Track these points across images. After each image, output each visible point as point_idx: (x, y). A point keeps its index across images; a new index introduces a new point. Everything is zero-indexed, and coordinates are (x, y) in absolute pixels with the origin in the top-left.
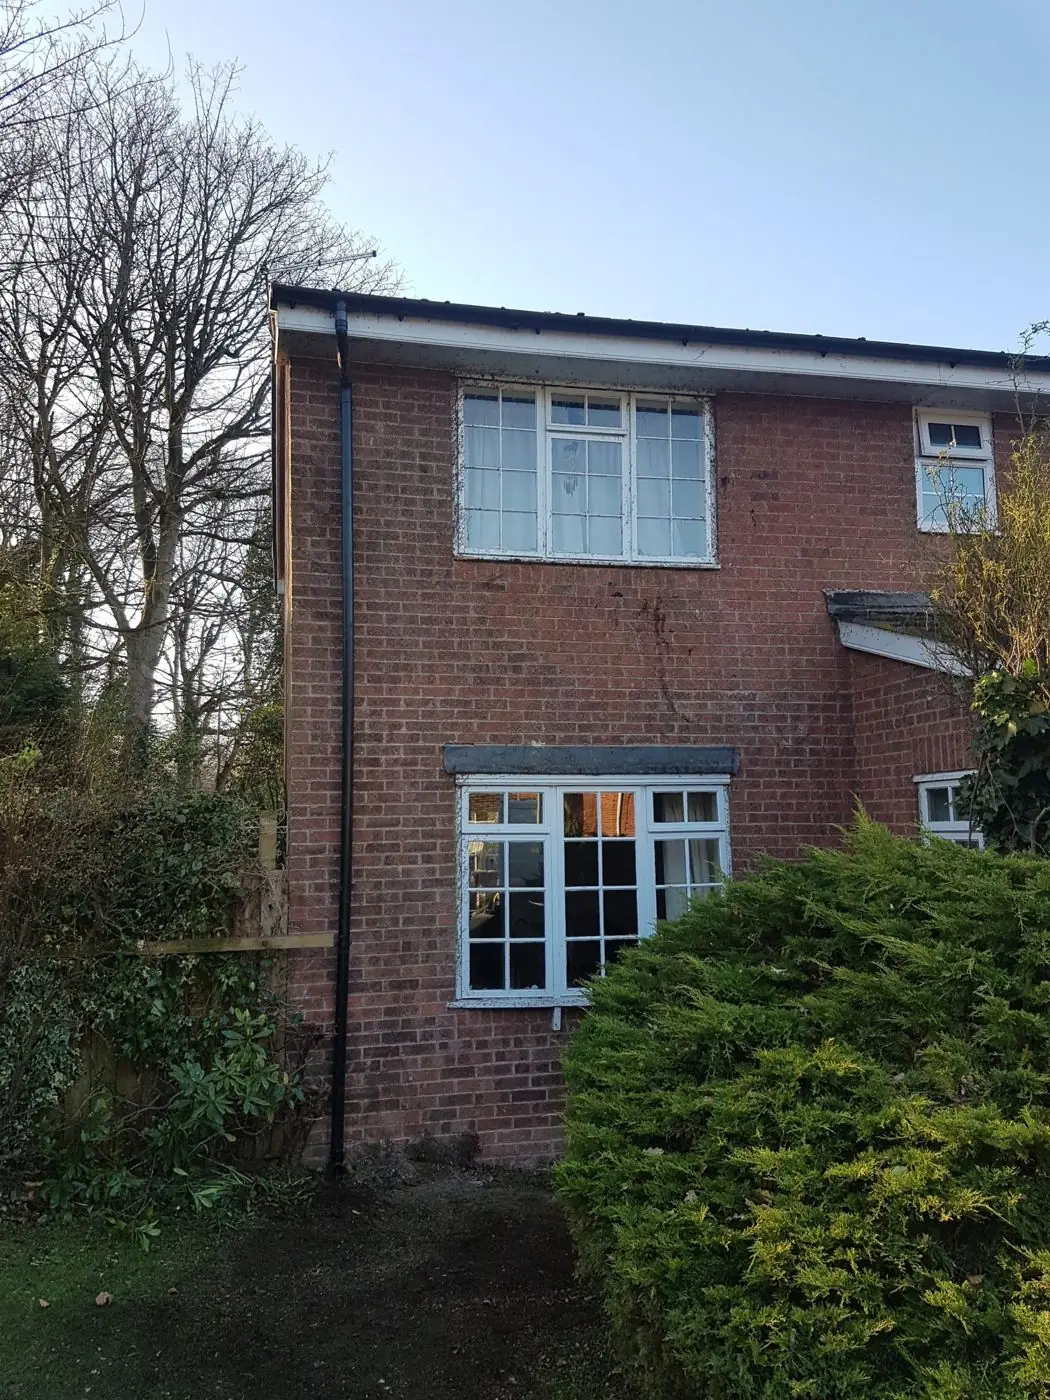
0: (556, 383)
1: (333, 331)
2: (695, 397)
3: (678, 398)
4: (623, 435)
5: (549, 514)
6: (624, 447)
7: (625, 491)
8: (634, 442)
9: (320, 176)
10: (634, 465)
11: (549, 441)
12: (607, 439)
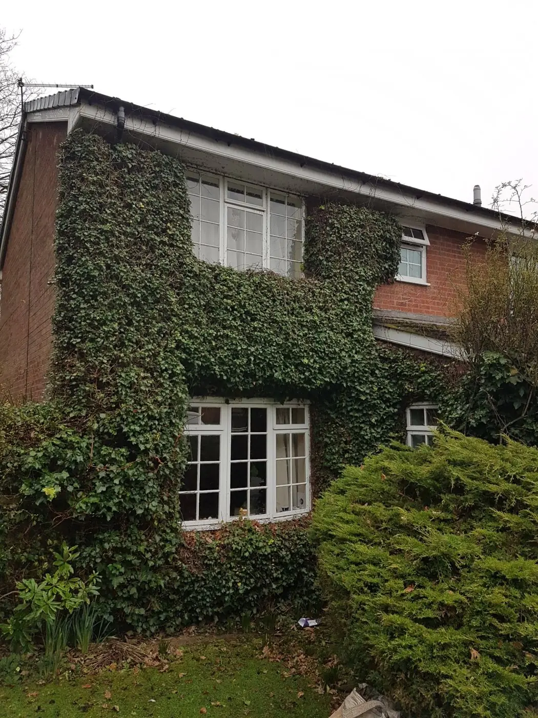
0: (230, 176)
1: (116, 123)
2: (299, 196)
3: (290, 195)
4: (263, 211)
5: (225, 249)
6: (264, 217)
7: (264, 242)
8: (269, 216)
9: (14, 41)
10: (269, 229)
11: (226, 209)
12: (256, 212)
